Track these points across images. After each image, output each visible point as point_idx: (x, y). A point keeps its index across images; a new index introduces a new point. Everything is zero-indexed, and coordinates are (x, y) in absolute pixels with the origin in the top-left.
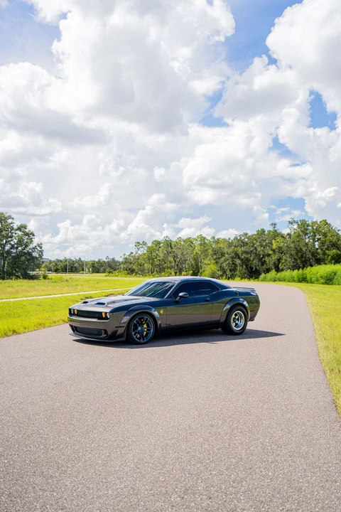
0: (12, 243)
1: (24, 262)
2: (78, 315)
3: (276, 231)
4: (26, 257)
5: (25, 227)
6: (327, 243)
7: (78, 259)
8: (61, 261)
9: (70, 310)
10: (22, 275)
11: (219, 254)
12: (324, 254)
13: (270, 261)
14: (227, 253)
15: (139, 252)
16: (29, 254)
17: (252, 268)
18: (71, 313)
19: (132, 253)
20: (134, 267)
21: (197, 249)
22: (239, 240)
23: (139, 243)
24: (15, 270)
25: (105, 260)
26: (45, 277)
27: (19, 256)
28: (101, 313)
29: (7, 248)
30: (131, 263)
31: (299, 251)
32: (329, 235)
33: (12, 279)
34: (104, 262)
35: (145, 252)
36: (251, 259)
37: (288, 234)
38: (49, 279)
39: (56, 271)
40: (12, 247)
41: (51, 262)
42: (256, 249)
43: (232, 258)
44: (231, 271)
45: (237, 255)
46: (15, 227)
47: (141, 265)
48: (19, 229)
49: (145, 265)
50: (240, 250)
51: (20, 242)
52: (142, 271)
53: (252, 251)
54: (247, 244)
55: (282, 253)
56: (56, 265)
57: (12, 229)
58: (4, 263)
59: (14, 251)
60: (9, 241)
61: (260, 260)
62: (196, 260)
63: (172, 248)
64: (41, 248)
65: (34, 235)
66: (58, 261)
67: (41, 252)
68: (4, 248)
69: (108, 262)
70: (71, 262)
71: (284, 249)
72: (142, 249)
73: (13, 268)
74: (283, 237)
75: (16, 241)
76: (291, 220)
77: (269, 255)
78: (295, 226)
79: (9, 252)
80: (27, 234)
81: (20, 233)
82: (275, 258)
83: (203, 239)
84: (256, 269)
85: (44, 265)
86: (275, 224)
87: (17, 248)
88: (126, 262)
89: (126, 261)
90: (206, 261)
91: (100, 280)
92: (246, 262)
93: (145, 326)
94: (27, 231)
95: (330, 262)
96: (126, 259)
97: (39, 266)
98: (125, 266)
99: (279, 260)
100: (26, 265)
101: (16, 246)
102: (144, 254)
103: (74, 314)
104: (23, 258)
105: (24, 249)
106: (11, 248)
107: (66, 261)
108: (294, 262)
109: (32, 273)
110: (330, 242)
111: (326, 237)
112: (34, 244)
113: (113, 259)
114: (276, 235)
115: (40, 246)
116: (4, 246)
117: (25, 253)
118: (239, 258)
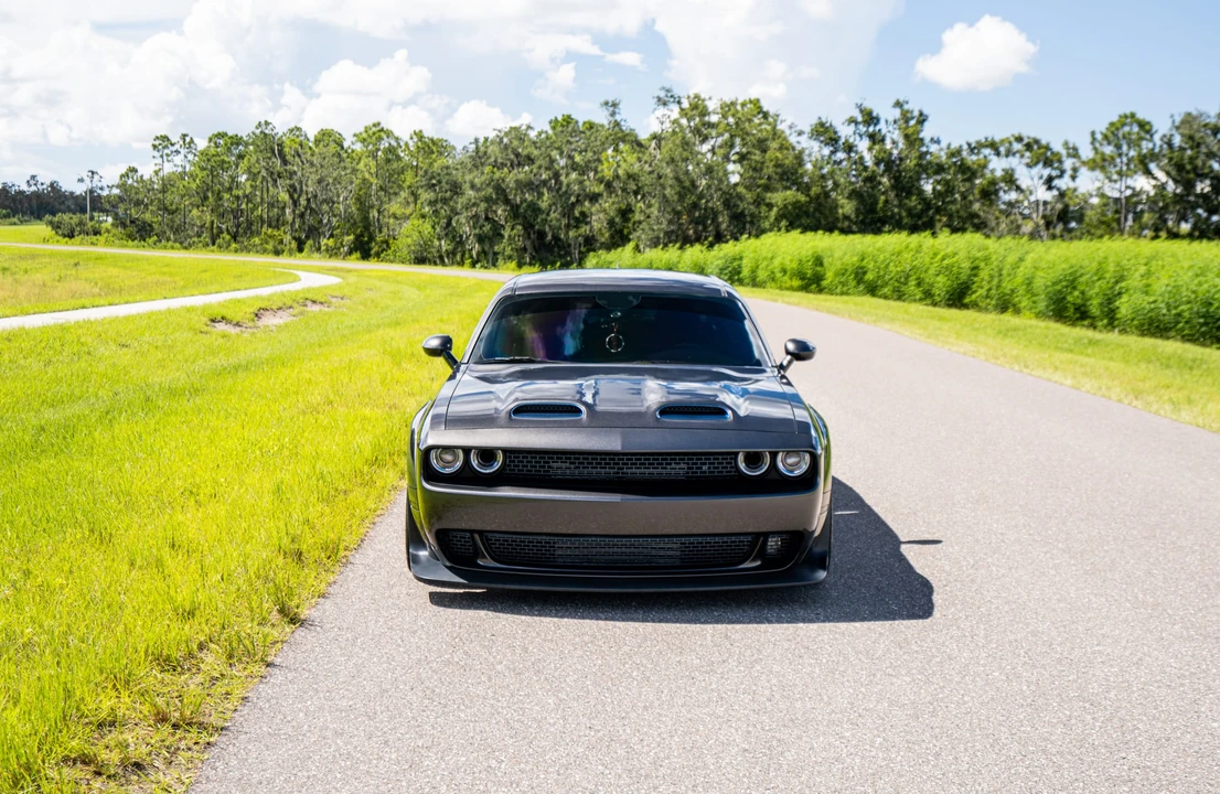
3: (617, 124)
6: (769, 170)
11: (444, 189)
12: (758, 202)
13: (599, 219)
14: (473, 186)
15: (168, 168)
17: (541, 235)
19: (137, 170)
20: (148, 217)
21: (367, 167)
22: (506, 147)
23: (165, 138)
25: (24, 187)
30: (138, 203)
31: (686, 187)
32: (774, 145)
34: (22, 193)
35: (190, 168)
36: (544, 205)
37: (655, 137)
42: (556, 175)
43: (488, 199)
44: (481, 239)
45: (501, 193)
50: (511, 178)
52: (177, 231)
53: (544, 183)
54: (530, 160)
55: (636, 193)
61: (568, 211)
62: (363, 204)
63: (285, 162)
69: (36, 195)
71: (646, 180)
74: (640, 145)
76: (662, 94)
77: (594, 198)
78: (675, 112)
82: (609, 204)
83: (383, 136)
84: (556, 238)
86: (615, 105)
92: (527, 217)
95: (776, 226)
98: (119, 212)
99: (626, 213)
108: (670, 222)
110: (776, 166)
111: (764, 151)
114: (621, 137)
118: (507, 201)
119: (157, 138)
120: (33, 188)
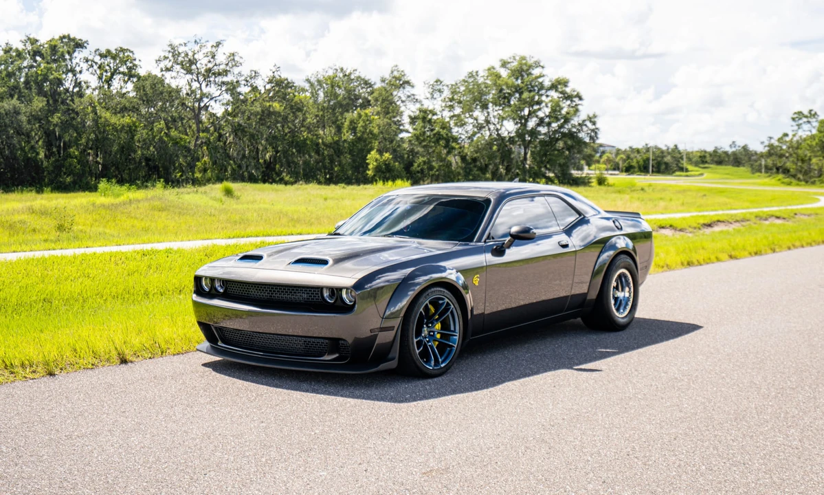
0: (541, 114)
1: (561, 152)
4: (565, 143)
5: (565, 83)
7: (672, 146)
8: (638, 151)
10: (557, 176)
15: (800, 133)
16: (571, 135)
19: (786, 135)
20: (789, 165)
23: (800, 113)
24: (545, 167)
25: (727, 149)
26: (601, 181)
27: (550, 142)
28: (318, 289)
29: (531, 124)
30: (781, 156)
34: (726, 153)
35: (814, 132)
38: (609, 185)
39: (629, 170)
40: (541, 122)
41: (618, 152)
46: (547, 83)
47: (803, 161)
48: (554, 87)
49: (814, 160)
51: (555, 113)
52: (806, 173)
56: (628, 157)
57: (541, 87)
58: (526, 154)
59: (543, 130)
60: (535, 111)
64: (594, 123)
65: (580, 99)
66: (632, 149)
67: (595, 131)
68: (525, 125)
69: (734, 154)
70: (658, 153)
72: (806, 127)
73: (542, 162)
75: (547, 111)
79: (534, 133)
80: (569, 97)
81: (554, 95)
85: (605, 157)
87: (549, 124)
88: (770, 154)
89: (772, 152)
91: (710, 190)
94: (568, 90)
96: (771, 146)
97: (590, 161)
98: (770, 162)
100: (567, 158)
101: (547, 120)
102: (813, 137)
104: (560, 144)
105: (561, 127)
106: (538, 125)
107: (648, 150)
109: (575, 173)
112: (583, 115)
113: (745, 148)
115: (592, 119)
116: (527, 121)
117: (564, 135)
119: (795, 113)
120: (734, 149)
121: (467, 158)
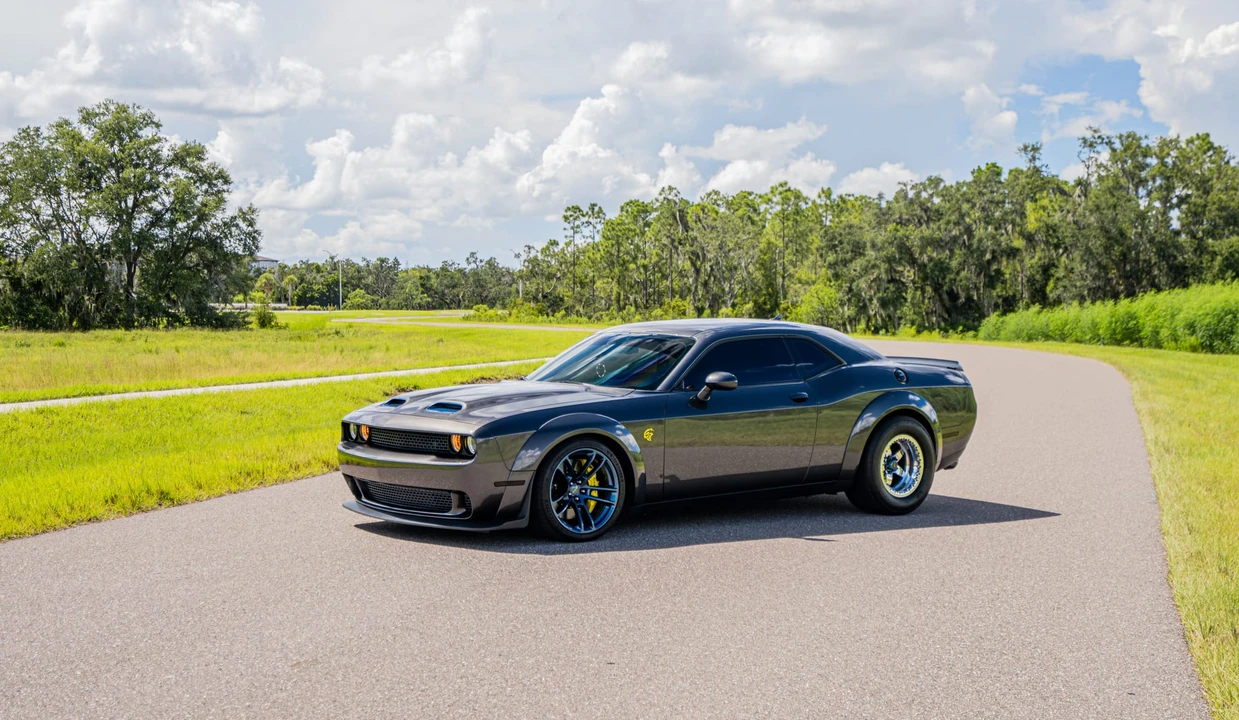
0: (156, 206)
1: (194, 271)
2: (371, 444)
3: (1037, 171)
4: (202, 256)
5: (199, 154)
6: (1212, 212)
7: (374, 260)
8: (318, 269)
9: (346, 426)
10: (189, 313)
11: (843, 249)
12: (1200, 249)
13: (1017, 273)
14: (874, 246)
15: (579, 241)
16: (214, 244)
17: (953, 296)
18: (350, 434)
19: (555, 243)
20: (561, 290)
21: (772, 232)
22: (912, 202)
23: (577, 209)
24: (168, 297)
25: (463, 265)
26: (265, 321)
27: (176, 252)
28: (447, 437)
29: (141, 221)
30: (550, 277)
31: (1114, 237)
32: (1218, 185)
33: (155, 326)
34: (461, 271)
35: (598, 238)
36: (954, 264)
37: (1079, 183)
38: (278, 327)
39: (304, 301)
40: (157, 219)
41: (283, 271)
42: (969, 231)
43: (889, 260)
44: (884, 304)
45: (906, 253)
46: (166, 153)
47: (583, 285)
48: (179, 159)
49: (599, 284)
50: (915, 235)
51: (182, 205)
52: (587, 304)
53: (955, 239)
54: (939, 214)
55: (1057, 247)
56: (302, 280)
57: (156, 158)
58: (131, 275)
59: (162, 233)
60: (146, 201)
61: (983, 268)
62: (767, 267)
63: (686, 228)
64: (251, 224)
65: (227, 181)
66: (309, 267)
67: (254, 236)
68: (129, 223)
69: (475, 273)
70: (351, 271)
71: (1066, 232)
72: (587, 231)
73: (161, 288)
74: (1063, 192)
75: (167, 200)
76: (1089, 135)
77: (1012, 253)
78: (1104, 156)
79: (144, 238)
80: (205, 178)
81: (180, 173)
82: (1032, 261)
83: (789, 195)
84: (969, 299)
85: (261, 281)
86: (1035, 149)
87: (172, 223)
88: (533, 274)
89: (534, 270)
90: (803, 272)
91: (448, 332)
92: (935, 277)
93: (593, 481)
94: (204, 165)
95: (1220, 276)
96: (534, 262)
97: (243, 286)
98: (532, 287)
99: (1047, 270)
100: (204, 280)
101: (167, 216)
102: (595, 247)
103: (358, 442)
104: (193, 258)
105: (194, 228)
106: (153, 224)
107: (335, 267)
108: (1095, 277)
109: (221, 308)
110: (1221, 209)
111: (1207, 192)
112: (230, 211)
113: (491, 263)
114: (1038, 183)
115: (248, 215)
116: (131, 217)
117: (198, 242)
118: (913, 262)
119: (569, 209)
120: (473, 266)
121: (23, 282)
